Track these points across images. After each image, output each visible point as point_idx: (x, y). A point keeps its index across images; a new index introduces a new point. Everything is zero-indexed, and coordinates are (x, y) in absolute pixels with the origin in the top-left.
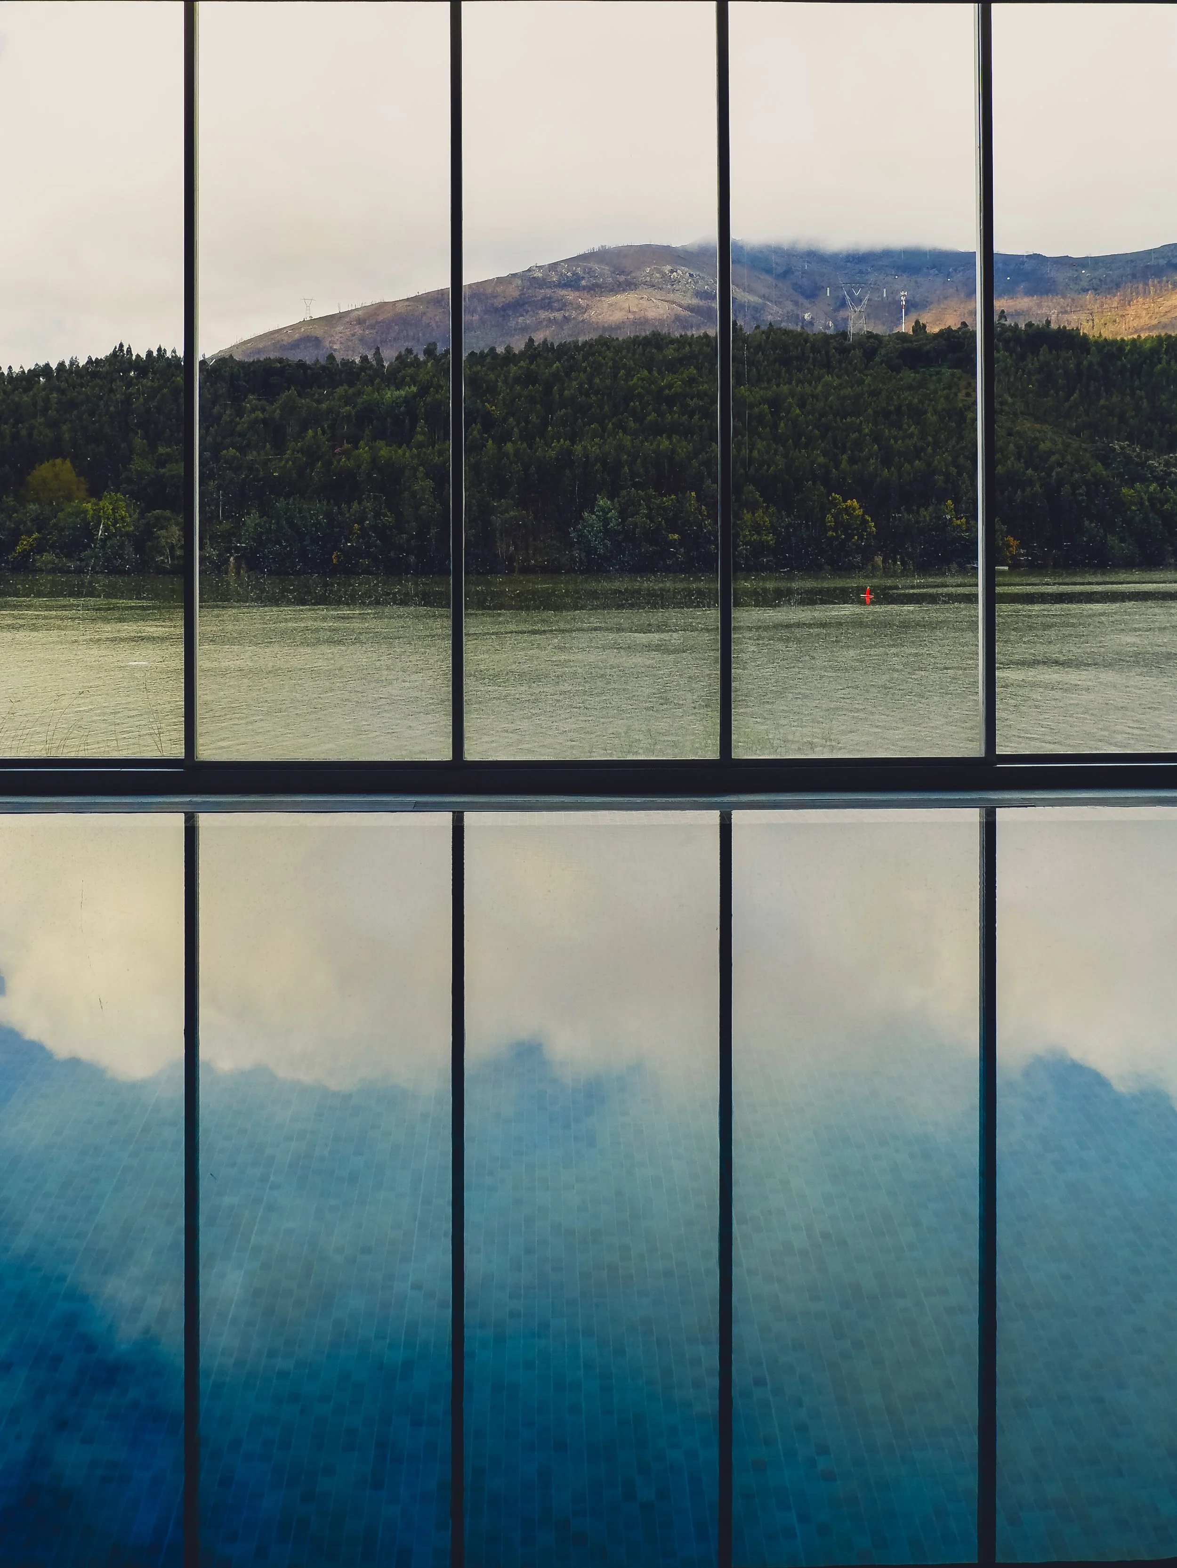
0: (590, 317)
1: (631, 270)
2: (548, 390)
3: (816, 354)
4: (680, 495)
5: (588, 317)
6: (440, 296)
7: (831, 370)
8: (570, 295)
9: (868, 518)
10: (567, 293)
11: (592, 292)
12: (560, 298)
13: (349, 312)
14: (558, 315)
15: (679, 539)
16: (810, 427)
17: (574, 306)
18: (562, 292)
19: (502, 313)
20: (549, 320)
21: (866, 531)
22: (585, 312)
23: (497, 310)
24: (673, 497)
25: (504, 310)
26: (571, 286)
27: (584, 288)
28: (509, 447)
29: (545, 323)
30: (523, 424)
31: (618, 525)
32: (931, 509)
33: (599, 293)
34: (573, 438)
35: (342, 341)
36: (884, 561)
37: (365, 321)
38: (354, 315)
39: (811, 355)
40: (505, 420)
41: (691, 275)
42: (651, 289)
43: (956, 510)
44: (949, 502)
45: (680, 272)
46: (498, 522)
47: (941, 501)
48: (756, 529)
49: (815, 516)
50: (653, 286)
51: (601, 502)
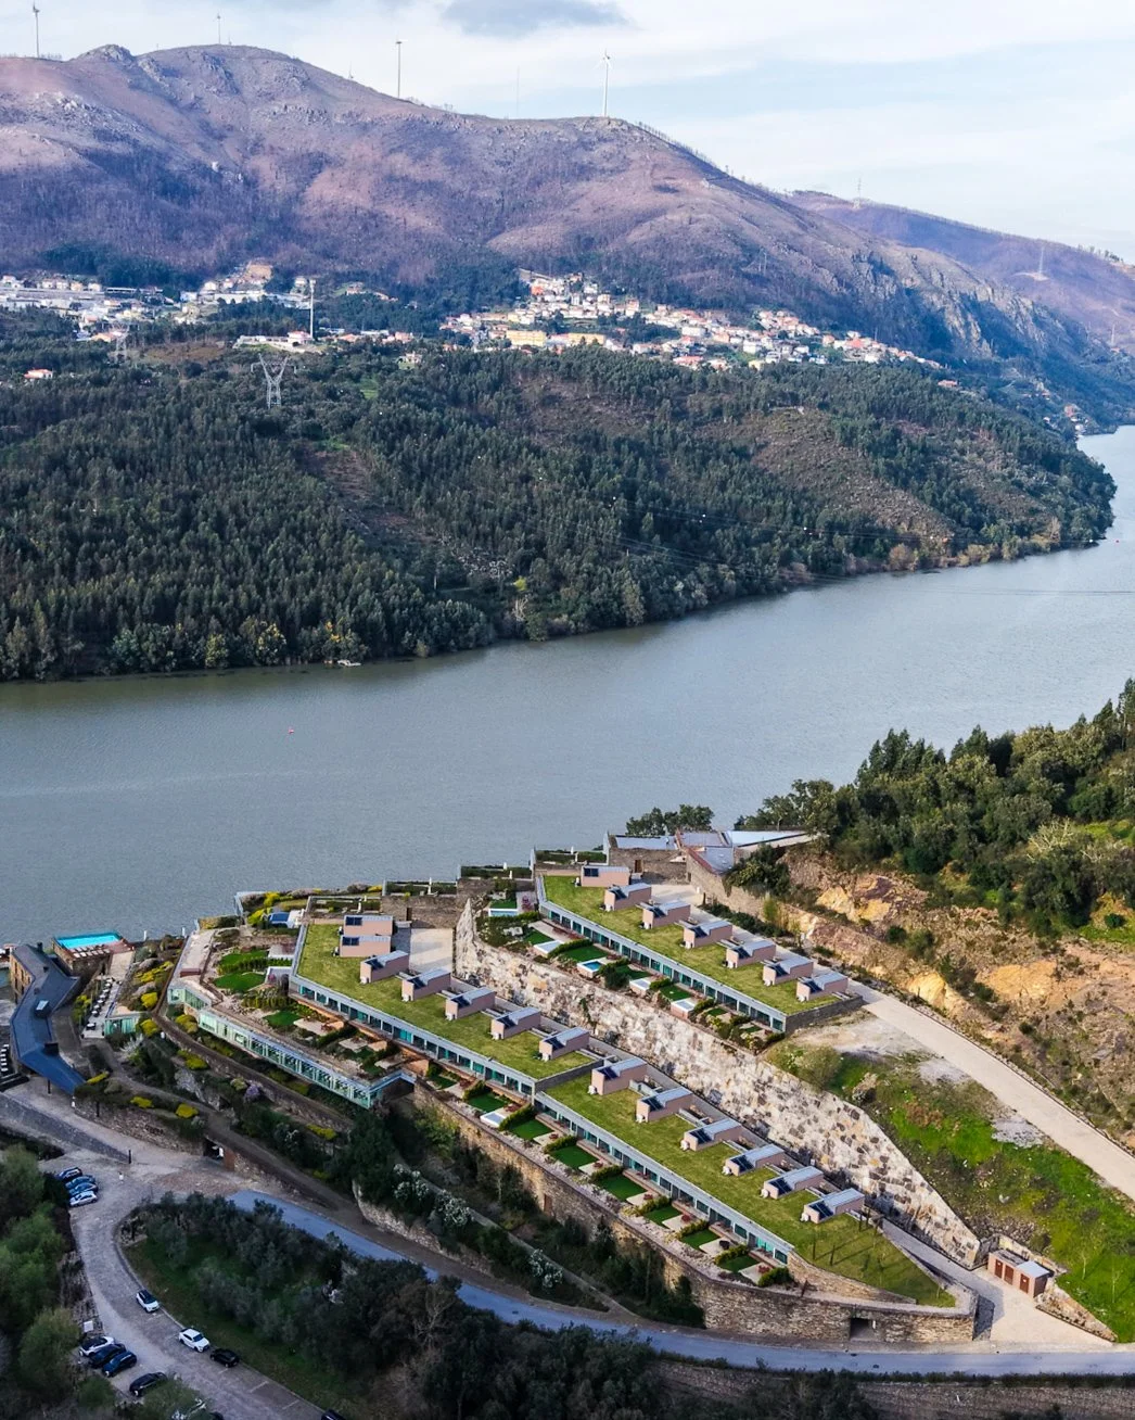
9: (282, 636)
15: (173, 654)
21: (281, 644)
31: (137, 647)
32: (319, 628)
40: (46, 554)
41: (86, 107)
42: (42, 124)
43: (334, 628)
44: (329, 624)
45: (74, 104)
46: (67, 651)
47: (325, 622)
48: (219, 647)
49: (253, 636)
50: (44, 119)
51: (125, 632)
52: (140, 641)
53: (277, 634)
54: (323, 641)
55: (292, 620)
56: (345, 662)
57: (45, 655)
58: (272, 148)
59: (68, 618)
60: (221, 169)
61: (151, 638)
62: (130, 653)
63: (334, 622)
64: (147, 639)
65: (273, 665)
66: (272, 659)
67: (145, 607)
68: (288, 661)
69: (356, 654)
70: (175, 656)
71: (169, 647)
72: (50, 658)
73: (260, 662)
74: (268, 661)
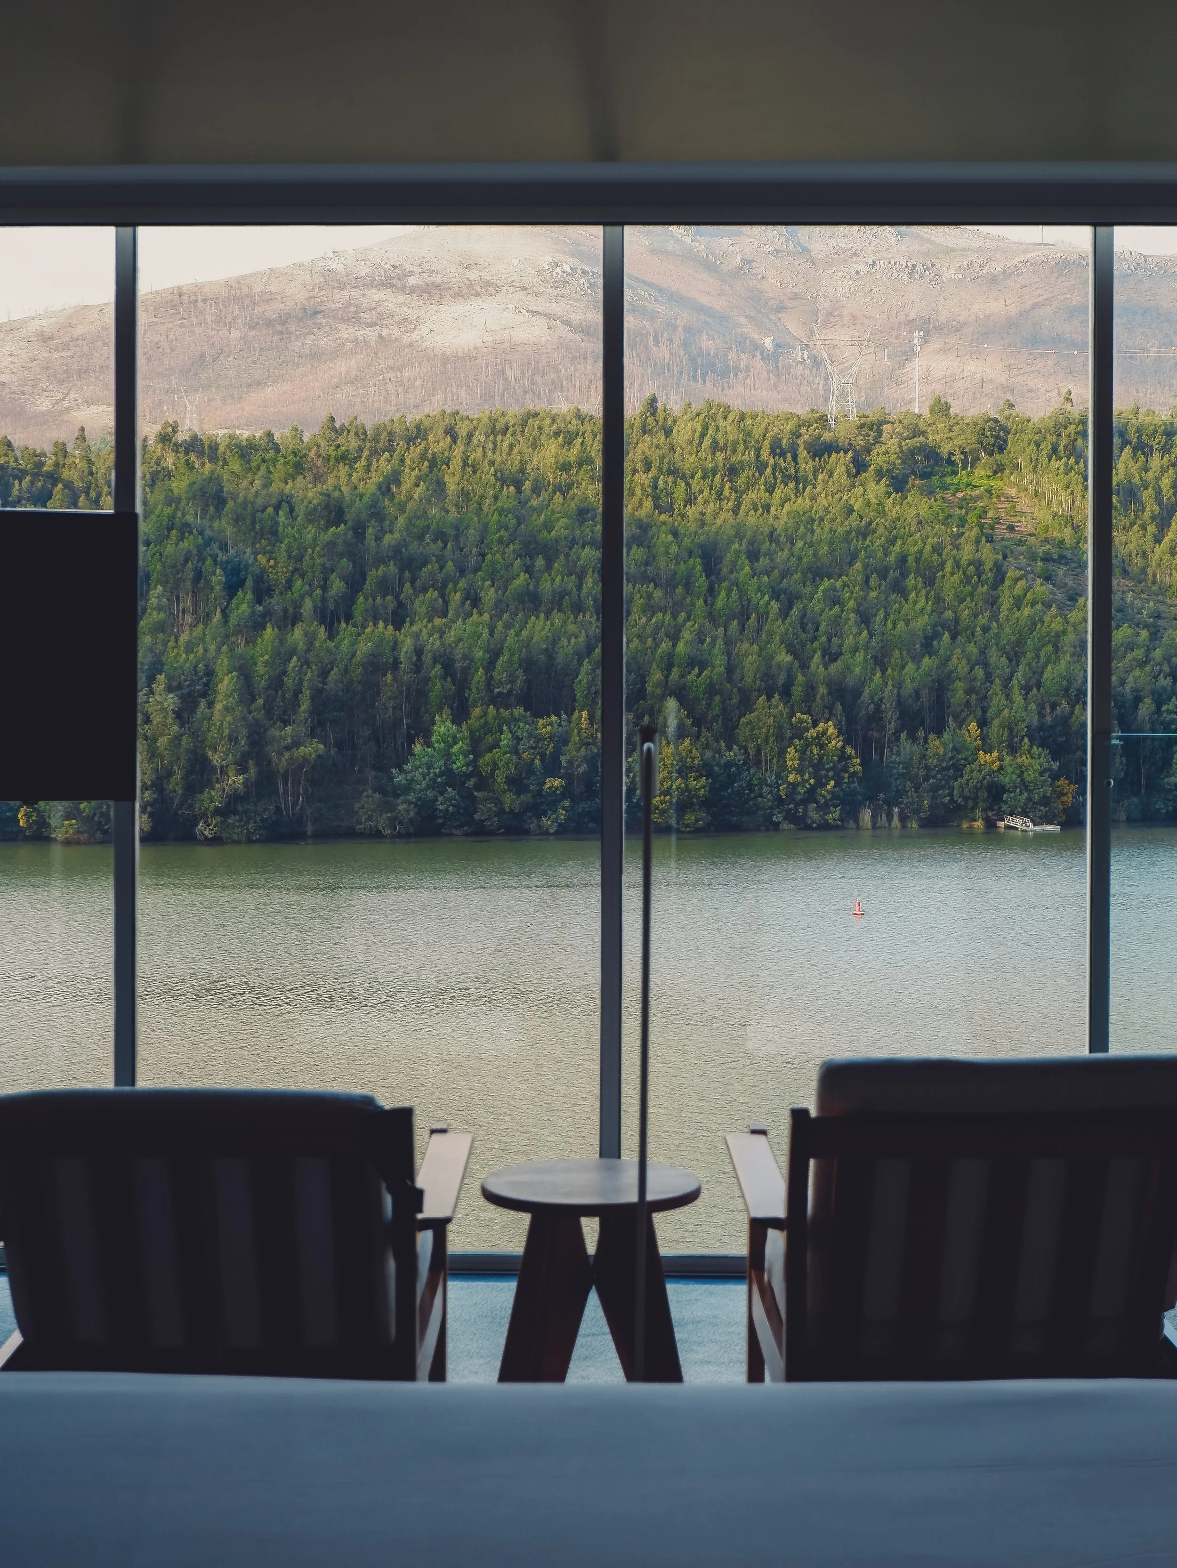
0: (422, 337)
1: (489, 261)
2: (359, 530)
3: (777, 457)
4: (564, 717)
5: (419, 338)
6: (176, 297)
7: (801, 486)
8: (392, 301)
9: (849, 750)
10: (384, 297)
11: (426, 296)
12: (373, 305)
13: (25, 322)
14: (371, 334)
15: (561, 786)
16: (767, 597)
17: (397, 319)
18: (375, 295)
19: (279, 328)
20: (356, 341)
21: (847, 771)
22: (414, 329)
23: (269, 323)
24: (554, 718)
25: (284, 323)
26: (392, 286)
27: (412, 290)
28: (297, 634)
29: (349, 346)
30: (319, 591)
31: (467, 765)
32: (946, 736)
33: (437, 298)
34: (398, 619)
35: (15, 370)
36: (874, 817)
37: (51, 338)
38: (34, 326)
39: (771, 461)
40: (289, 584)
41: (584, 272)
42: (520, 295)
43: (984, 738)
44: (973, 726)
45: (567, 268)
46: (282, 762)
47: (961, 724)
48: (683, 771)
49: (770, 749)
50: (524, 289)
51: (443, 727)
52: (476, 748)
53: (836, 744)
54: (958, 770)
55: (876, 717)
56: (1018, 822)
57: (224, 771)
58: (854, 317)
59: (298, 692)
60: (777, 346)
61: (506, 739)
62: (451, 778)
63: (983, 723)
64: (496, 745)
65: (825, 827)
66: (824, 808)
67: (500, 673)
68: (866, 816)
69: (1045, 801)
70: (567, 792)
71: (552, 767)
72: (236, 781)
73: (791, 817)
74: (814, 815)
